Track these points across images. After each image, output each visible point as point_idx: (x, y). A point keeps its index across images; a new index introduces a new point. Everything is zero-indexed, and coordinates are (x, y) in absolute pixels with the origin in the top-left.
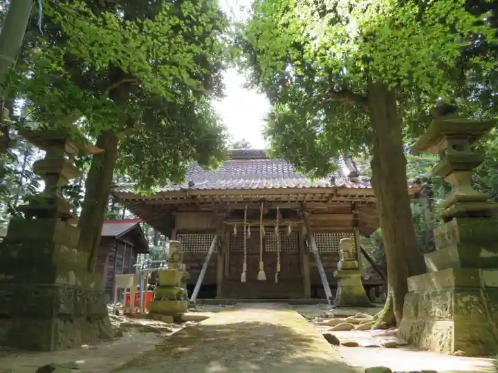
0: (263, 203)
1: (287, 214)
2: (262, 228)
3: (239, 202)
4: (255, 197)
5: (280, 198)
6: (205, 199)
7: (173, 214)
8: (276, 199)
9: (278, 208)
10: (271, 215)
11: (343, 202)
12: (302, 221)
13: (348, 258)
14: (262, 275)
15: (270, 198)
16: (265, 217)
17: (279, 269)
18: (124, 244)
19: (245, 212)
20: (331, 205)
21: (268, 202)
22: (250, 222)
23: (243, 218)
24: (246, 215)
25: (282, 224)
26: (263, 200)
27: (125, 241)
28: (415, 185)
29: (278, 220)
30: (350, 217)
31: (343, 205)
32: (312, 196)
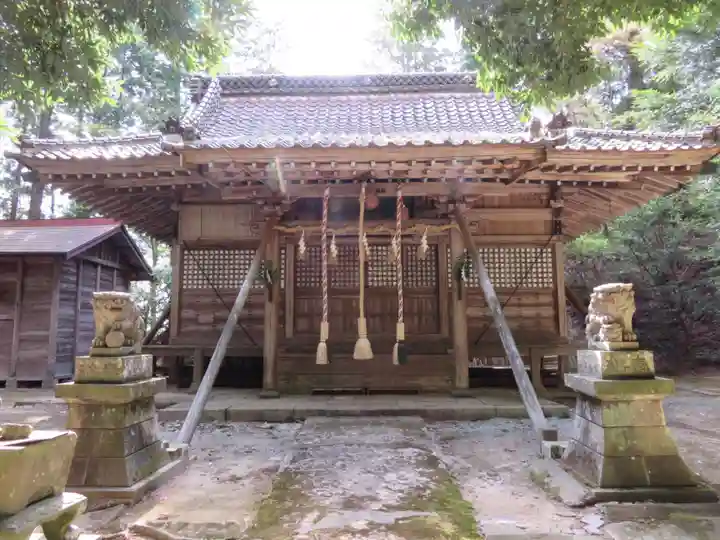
0: (365, 184)
1: (418, 208)
2: (363, 240)
3: (311, 182)
4: (346, 168)
5: (406, 172)
6: (230, 174)
7: (174, 207)
8: (397, 172)
9: (400, 194)
10: (384, 210)
11: (538, 182)
12: (454, 225)
13: (623, 345)
14: (363, 349)
15: (380, 171)
16: (371, 215)
17: (401, 334)
18: (95, 265)
19: (325, 204)
20: (515, 189)
21: (377, 181)
22: (336, 228)
23: (319, 217)
24: (325, 212)
25: (408, 232)
26: (365, 177)
27: (97, 260)
28: (707, 143)
29: (399, 223)
30: (545, 215)
31: (535, 189)
32: (480, 165)
